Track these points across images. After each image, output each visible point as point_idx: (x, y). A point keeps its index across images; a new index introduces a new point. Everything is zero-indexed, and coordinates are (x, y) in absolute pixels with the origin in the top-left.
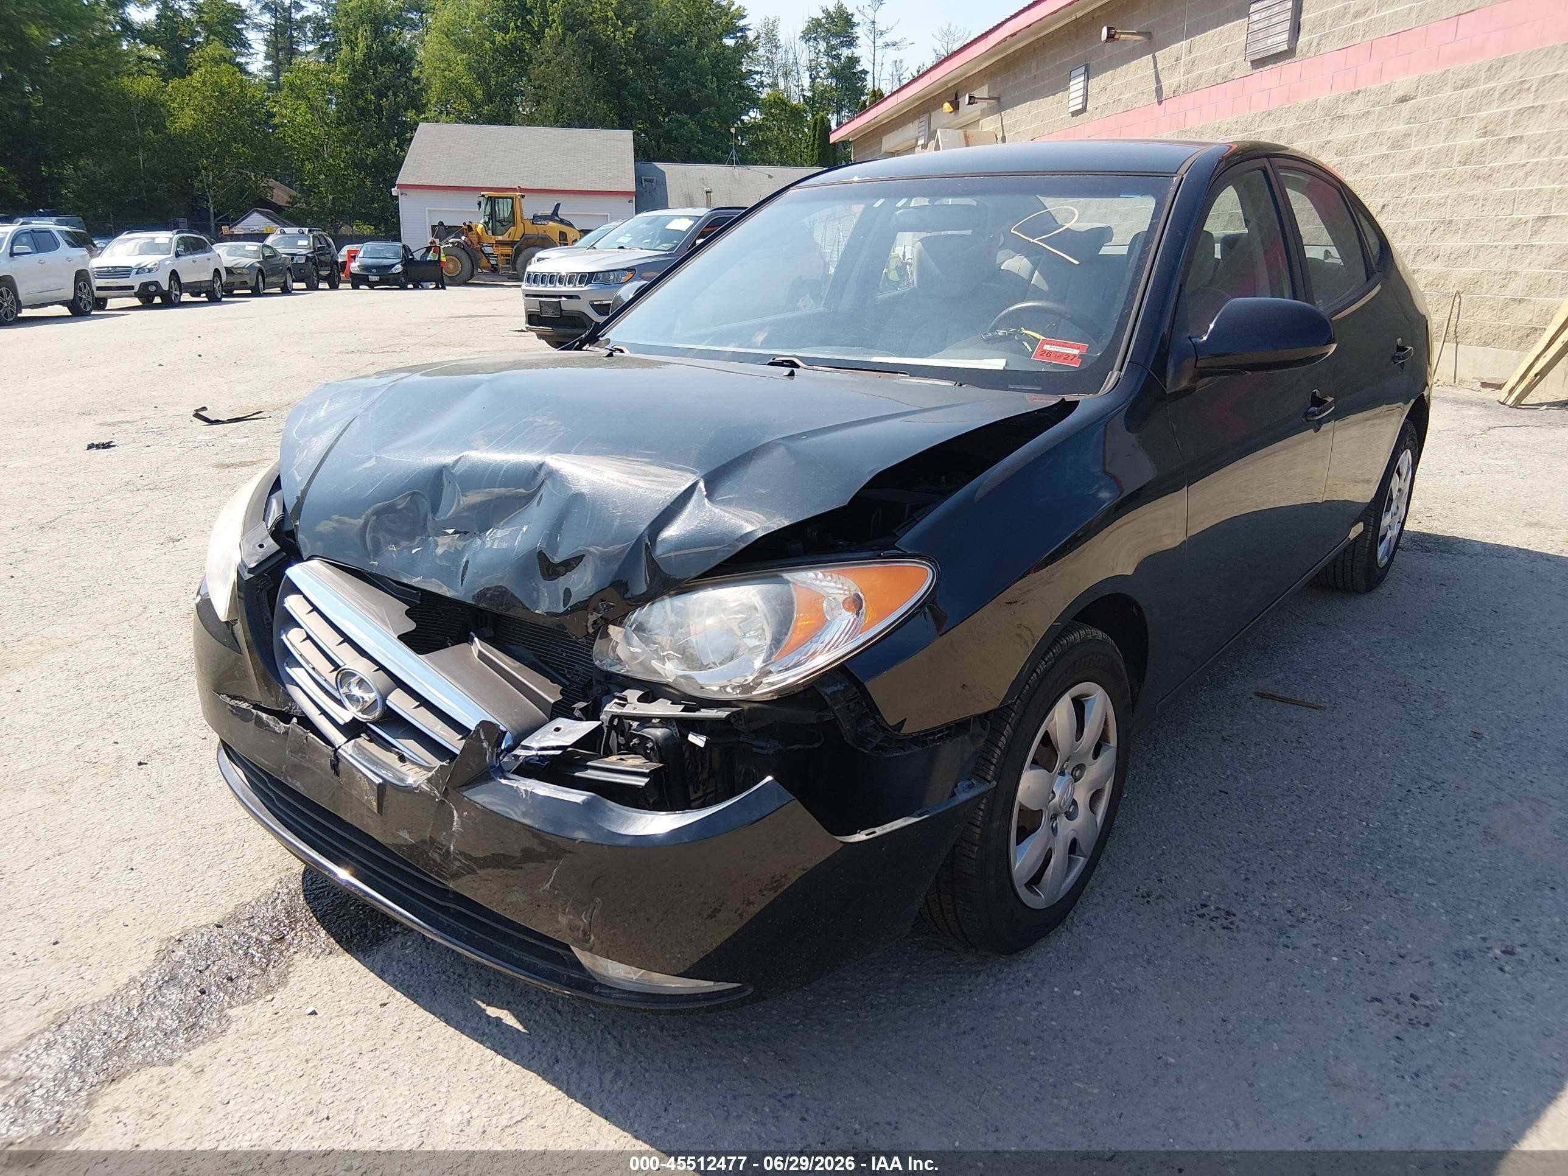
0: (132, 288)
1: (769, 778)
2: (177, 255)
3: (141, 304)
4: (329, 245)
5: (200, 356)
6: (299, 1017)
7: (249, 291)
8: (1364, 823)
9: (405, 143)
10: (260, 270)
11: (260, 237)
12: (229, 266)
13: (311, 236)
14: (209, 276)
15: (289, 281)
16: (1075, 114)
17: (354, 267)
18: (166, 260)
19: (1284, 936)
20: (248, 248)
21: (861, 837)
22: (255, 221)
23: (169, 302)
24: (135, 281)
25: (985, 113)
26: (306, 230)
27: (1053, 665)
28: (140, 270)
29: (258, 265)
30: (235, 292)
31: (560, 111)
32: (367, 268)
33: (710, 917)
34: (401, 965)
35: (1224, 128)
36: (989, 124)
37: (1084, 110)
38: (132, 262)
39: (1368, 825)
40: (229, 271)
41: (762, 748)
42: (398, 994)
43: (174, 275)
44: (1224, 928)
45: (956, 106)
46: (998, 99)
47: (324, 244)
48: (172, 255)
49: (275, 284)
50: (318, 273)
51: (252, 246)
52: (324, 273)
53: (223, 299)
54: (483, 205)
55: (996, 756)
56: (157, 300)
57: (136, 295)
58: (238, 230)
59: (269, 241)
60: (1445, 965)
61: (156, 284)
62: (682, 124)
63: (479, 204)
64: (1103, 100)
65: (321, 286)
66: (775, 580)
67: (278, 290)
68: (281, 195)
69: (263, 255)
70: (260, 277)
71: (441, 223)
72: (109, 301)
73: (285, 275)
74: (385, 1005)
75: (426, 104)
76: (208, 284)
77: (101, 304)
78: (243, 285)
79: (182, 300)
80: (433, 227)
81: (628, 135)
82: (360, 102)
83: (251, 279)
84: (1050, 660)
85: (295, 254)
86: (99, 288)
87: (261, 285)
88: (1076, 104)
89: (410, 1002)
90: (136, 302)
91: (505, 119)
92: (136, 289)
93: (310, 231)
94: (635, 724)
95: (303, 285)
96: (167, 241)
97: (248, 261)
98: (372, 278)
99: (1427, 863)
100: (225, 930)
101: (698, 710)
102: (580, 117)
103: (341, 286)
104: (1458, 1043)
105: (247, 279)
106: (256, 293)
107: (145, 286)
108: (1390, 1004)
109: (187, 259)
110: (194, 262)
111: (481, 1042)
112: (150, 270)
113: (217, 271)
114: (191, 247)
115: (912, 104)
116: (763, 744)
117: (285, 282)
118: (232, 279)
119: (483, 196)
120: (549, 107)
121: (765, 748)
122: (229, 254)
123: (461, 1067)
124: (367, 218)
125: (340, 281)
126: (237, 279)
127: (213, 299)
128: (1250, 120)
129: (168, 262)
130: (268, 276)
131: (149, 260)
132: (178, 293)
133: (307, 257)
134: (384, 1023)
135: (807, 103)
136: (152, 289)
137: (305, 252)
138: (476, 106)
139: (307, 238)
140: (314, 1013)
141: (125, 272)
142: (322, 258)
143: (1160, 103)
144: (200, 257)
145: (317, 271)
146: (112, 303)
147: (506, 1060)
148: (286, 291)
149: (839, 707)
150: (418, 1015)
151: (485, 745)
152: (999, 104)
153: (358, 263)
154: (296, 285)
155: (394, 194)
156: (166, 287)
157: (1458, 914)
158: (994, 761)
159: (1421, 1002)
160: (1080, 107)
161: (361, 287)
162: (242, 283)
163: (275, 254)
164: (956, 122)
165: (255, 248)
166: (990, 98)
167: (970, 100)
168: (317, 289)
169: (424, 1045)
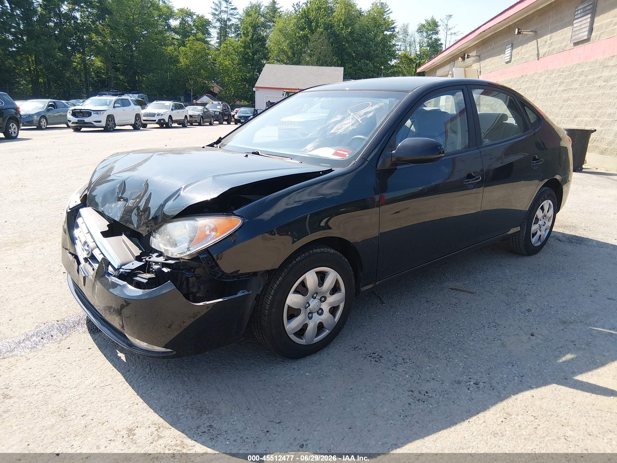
0: (155, 121)
1: (170, 281)
2: (172, 110)
3: (159, 126)
4: (228, 108)
5: (166, 146)
6: (64, 349)
7: (198, 124)
8: (456, 335)
9: (260, 71)
10: (202, 116)
11: (204, 105)
12: (191, 114)
13: (222, 105)
14: (183, 118)
15: (212, 121)
16: (507, 63)
17: (236, 117)
18: (167, 111)
19: (395, 367)
20: (198, 108)
21: (201, 304)
22: (205, 99)
23: (168, 126)
24: (157, 118)
25: (475, 62)
26: (220, 102)
27: (303, 259)
28: (158, 115)
29: (201, 115)
30: (194, 124)
31: (318, 60)
32: (240, 117)
33: (169, 327)
34: (102, 339)
35: (562, 70)
36: (476, 66)
37: (510, 61)
38: (156, 111)
39: (458, 335)
40: (191, 116)
41: (188, 275)
42: (96, 346)
43: (170, 117)
44: (376, 361)
45: (463, 59)
46: (479, 56)
47: (226, 108)
48: (170, 109)
49: (207, 121)
50: (223, 119)
51: (200, 108)
52: (226, 118)
53: (188, 126)
54: (284, 95)
55: (275, 287)
56: (165, 126)
57: (157, 123)
58: (199, 102)
59: (207, 106)
60: (448, 384)
61: (164, 120)
62: (367, 65)
63: (283, 94)
64: (518, 58)
65: (224, 123)
66: (194, 220)
67: (208, 124)
68: (216, 89)
69: (204, 111)
70: (202, 119)
71: (269, 101)
72: (148, 125)
73: (211, 118)
74: (90, 349)
75: (269, 58)
76: (182, 121)
77: (145, 126)
78: (196, 122)
79: (173, 126)
80: (267, 102)
81: (342, 69)
82: (246, 56)
83: (198, 120)
84: (302, 257)
85: (216, 111)
86: (144, 120)
87: (202, 122)
88: (507, 59)
89: (98, 349)
90: (158, 126)
91: (298, 63)
92: (157, 121)
93: (222, 103)
94: (154, 264)
95: (218, 122)
96: (169, 105)
97: (197, 113)
98: (242, 121)
99: (470, 351)
100: (59, 322)
101: (168, 260)
102: (326, 62)
103: (231, 123)
104: (431, 409)
105: (197, 119)
106: (200, 125)
107: (160, 120)
108: (416, 394)
109: (175, 111)
110: (178, 112)
111: (111, 363)
112: (162, 115)
113: (186, 116)
114: (177, 107)
115: (446, 58)
116: (188, 274)
117: (211, 121)
118: (192, 119)
119: (285, 91)
120: (314, 58)
121: (189, 275)
122: (192, 110)
123: (100, 369)
124: (246, 99)
125: (231, 121)
126: (194, 119)
127: (184, 126)
128: (571, 67)
129: (168, 112)
130: (205, 119)
131: (162, 111)
132: (171, 123)
133: (220, 112)
134: (87, 354)
135: (418, 57)
136: (162, 121)
137: (219, 110)
138: (288, 58)
139: (221, 106)
140: (69, 348)
141: (153, 115)
142: (225, 113)
143: (538, 59)
144: (180, 111)
145: (223, 117)
146: (149, 126)
147: (114, 368)
148: (211, 124)
149: (205, 262)
150: (99, 353)
151: (104, 265)
152: (480, 58)
153: (238, 115)
154: (215, 122)
155: (254, 90)
156: (167, 121)
157: (467, 369)
158: (274, 288)
159: (428, 394)
160: (509, 60)
161: (238, 124)
162: (195, 121)
163: (208, 111)
164: (464, 65)
165: (201, 109)
166: (476, 56)
167: (467, 56)
168: (222, 124)
169: (94, 361)
